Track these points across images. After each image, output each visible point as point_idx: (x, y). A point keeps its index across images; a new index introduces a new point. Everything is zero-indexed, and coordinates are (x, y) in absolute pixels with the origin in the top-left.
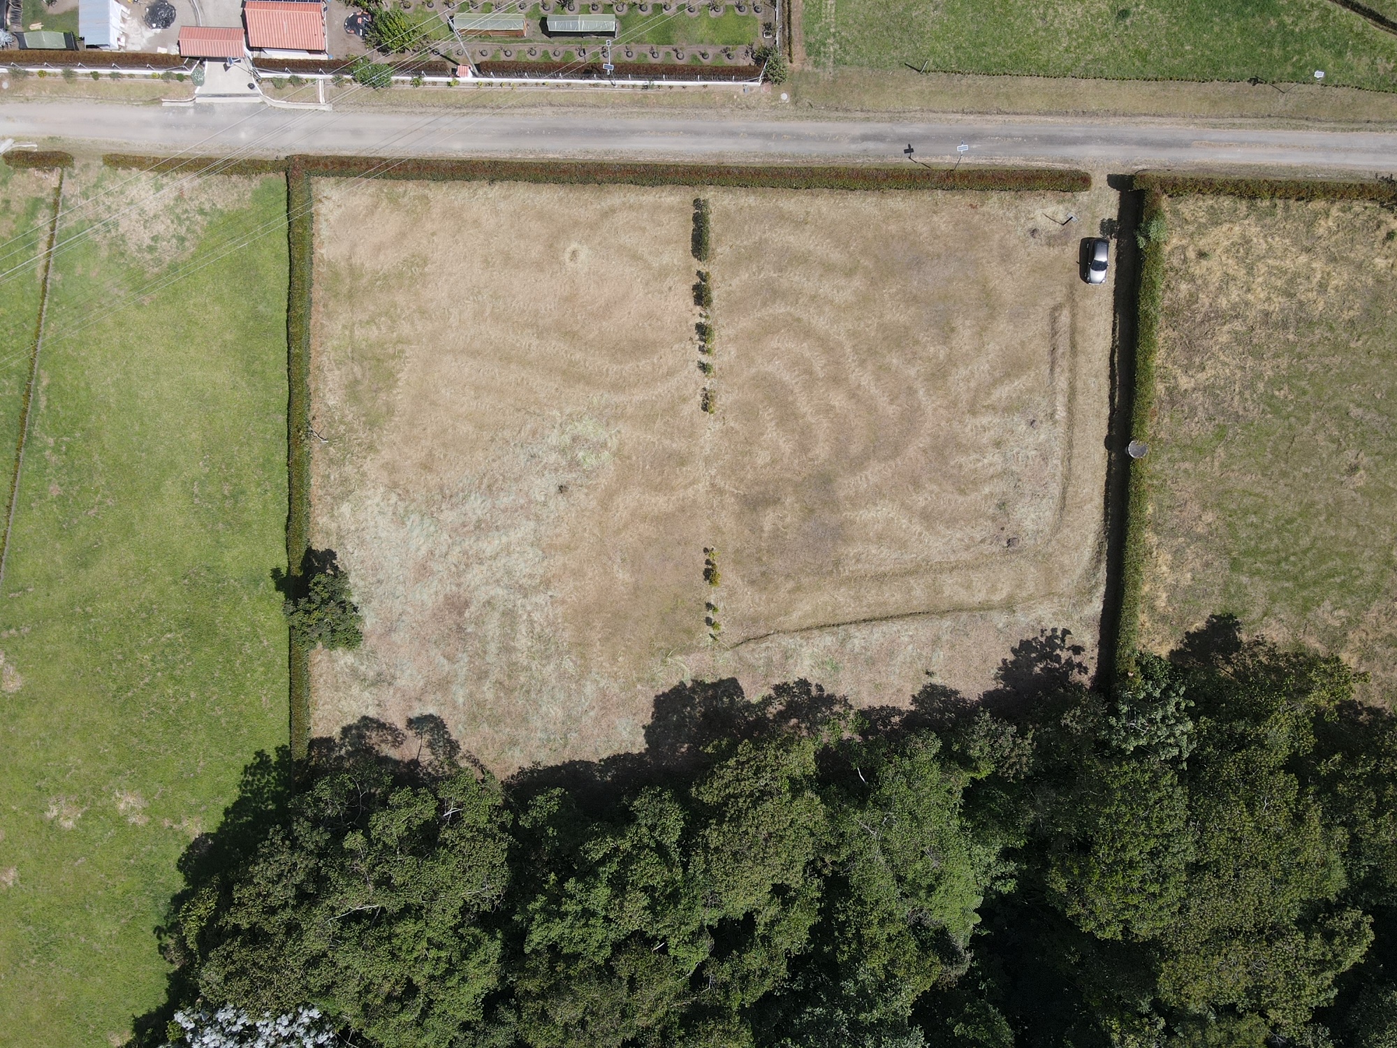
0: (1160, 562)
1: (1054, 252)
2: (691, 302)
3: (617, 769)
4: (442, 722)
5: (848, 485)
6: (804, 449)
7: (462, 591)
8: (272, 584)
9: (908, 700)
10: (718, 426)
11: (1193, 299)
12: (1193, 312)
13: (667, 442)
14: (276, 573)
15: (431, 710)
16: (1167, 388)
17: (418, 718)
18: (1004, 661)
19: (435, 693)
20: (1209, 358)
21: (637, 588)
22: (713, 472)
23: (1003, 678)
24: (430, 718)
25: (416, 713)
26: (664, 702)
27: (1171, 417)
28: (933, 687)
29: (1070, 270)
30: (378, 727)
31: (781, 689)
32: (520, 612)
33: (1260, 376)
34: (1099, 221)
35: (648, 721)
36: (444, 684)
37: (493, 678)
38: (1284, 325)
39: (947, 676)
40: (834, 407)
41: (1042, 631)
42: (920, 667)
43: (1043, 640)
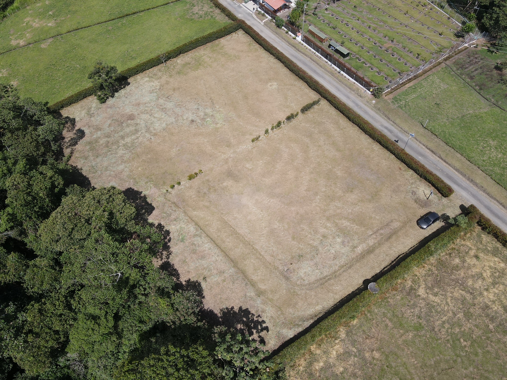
0: (335, 347)
1: (415, 205)
2: (285, 117)
4: (83, 137)
5: (262, 197)
6: (263, 175)
7: (137, 116)
9: (186, 279)
10: (250, 148)
11: (457, 268)
12: (452, 273)
13: (232, 138)
15: (87, 132)
16: (411, 286)
17: (82, 131)
18: (233, 308)
19: (94, 129)
20: (442, 295)
21: (171, 159)
22: (232, 156)
23: (224, 313)
24: (84, 133)
25: (84, 129)
26: (130, 191)
27: (402, 299)
28: (199, 284)
29: (415, 216)
30: (73, 124)
31: (160, 227)
32: (139, 133)
33: (460, 326)
34: (443, 213)
38: (492, 319)
39: (209, 288)
40: (287, 175)
41: (259, 316)
42: (205, 273)
43: (255, 319)
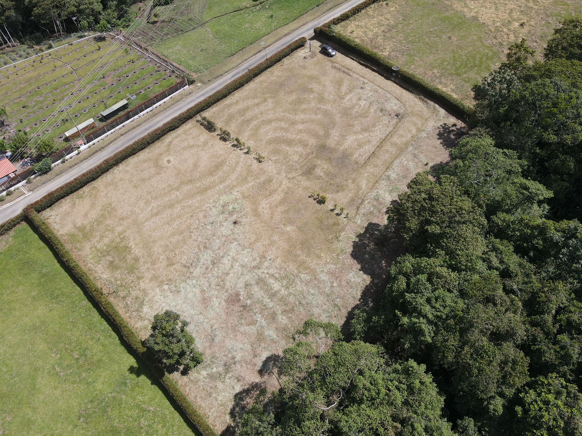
0: (441, 88)
1: (316, 58)
2: (223, 142)
3: (370, 297)
4: (275, 355)
5: (331, 142)
6: (305, 145)
7: (230, 291)
8: (133, 376)
10: (270, 163)
13: (258, 181)
14: (132, 370)
15: (265, 355)
17: (263, 365)
19: (260, 346)
20: (384, 46)
21: (299, 228)
22: (284, 175)
23: (447, 147)
24: (268, 359)
25: (260, 364)
26: (356, 254)
28: (433, 167)
29: (324, 58)
31: (389, 211)
32: (263, 276)
33: (400, 40)
34: (318, 47)
35: (359, 266)
36: (260, 337)
37: (279, 312)
38: (390, 30)
39: (432, 161)
40: (301, 129)
41: (439, 128)
42: (421, 165)
43: (442, 130)
